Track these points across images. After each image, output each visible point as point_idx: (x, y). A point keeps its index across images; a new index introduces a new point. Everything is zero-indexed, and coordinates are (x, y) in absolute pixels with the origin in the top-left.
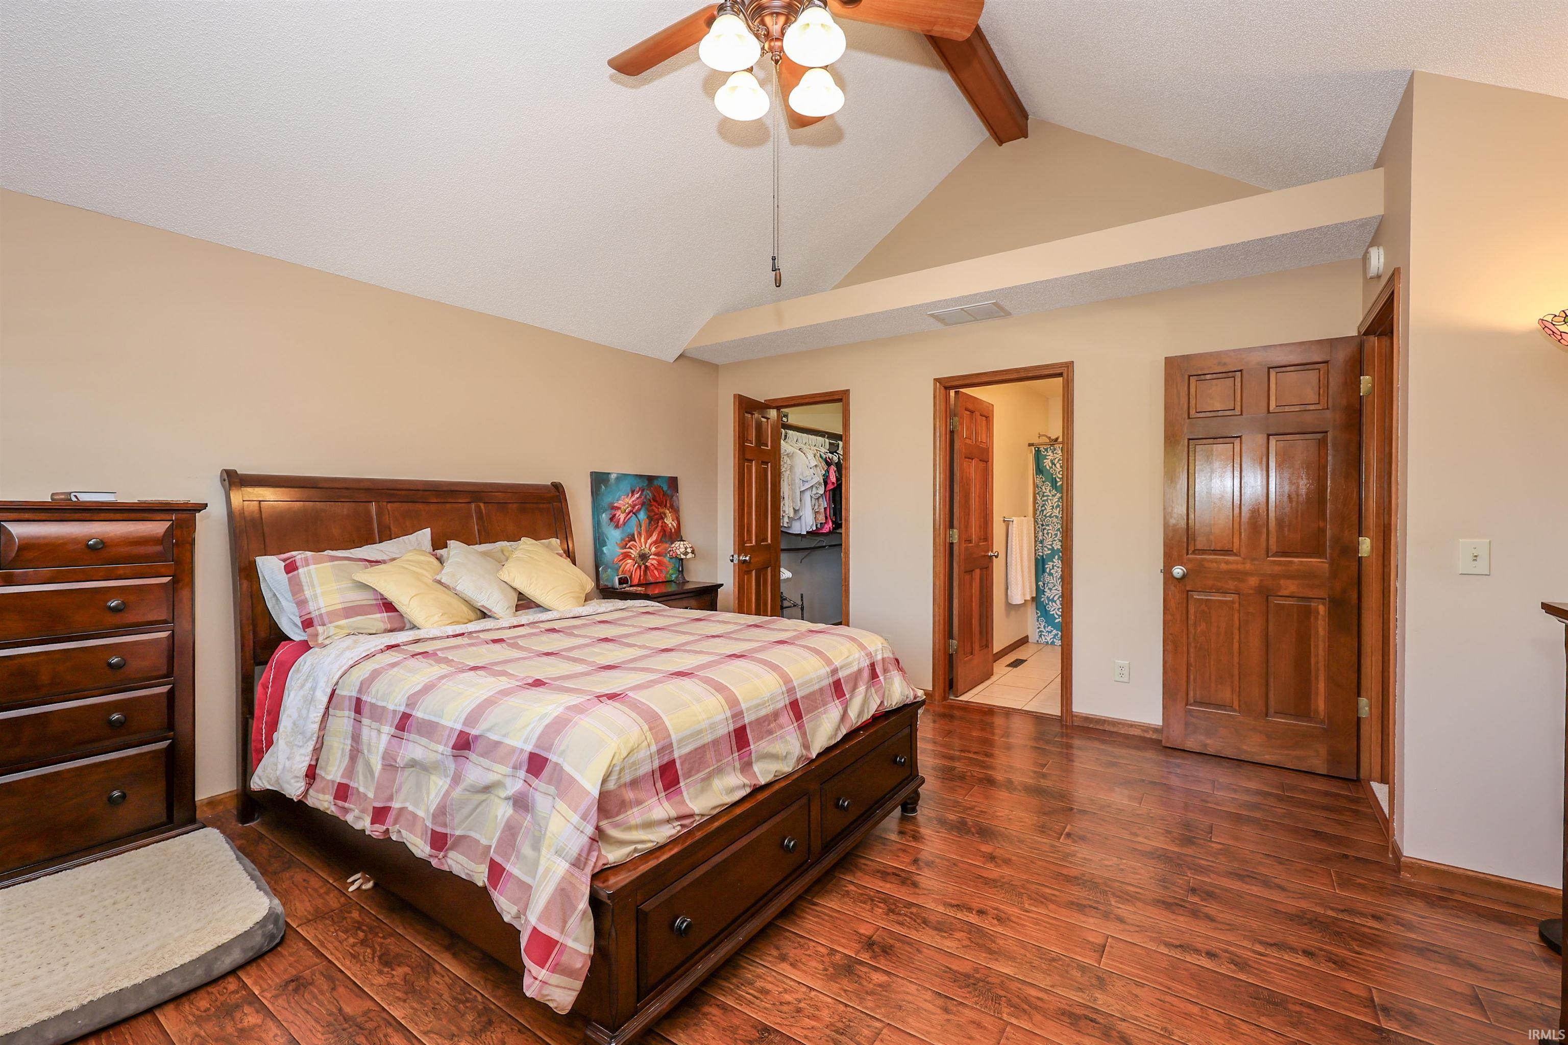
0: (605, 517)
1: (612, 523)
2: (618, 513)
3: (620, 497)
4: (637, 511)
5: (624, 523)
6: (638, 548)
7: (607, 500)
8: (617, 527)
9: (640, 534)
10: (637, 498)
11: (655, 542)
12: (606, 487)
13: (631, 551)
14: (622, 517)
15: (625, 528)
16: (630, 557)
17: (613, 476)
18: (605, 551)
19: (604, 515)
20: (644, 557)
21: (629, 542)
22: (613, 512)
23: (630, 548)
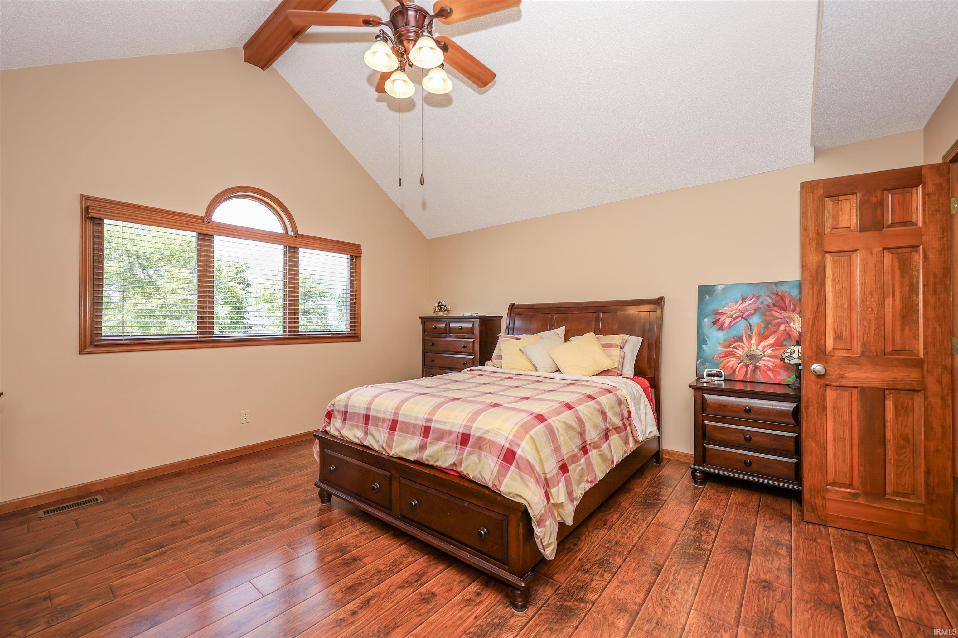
0: (707, 321)
1: (715, 326)
2: (722, 318)
3: (727, 304)
4: (747, 316)
5: (730, 327)
6: (746, 349)
7: (712, 307)
8: (721, 328)
9: (750, 337)
10: (750, 304)
11: (772, 345)
12: (710, 297)
13: (736, 350)
14: (728, 321)
15: (730, 331)
16: (735, 356)
17: (720, 288)
18: (705, 348)
19: (706, 320)
20: (752, 357)
21: (735, 342)
22: (717, 317)
23: (735, 348)
